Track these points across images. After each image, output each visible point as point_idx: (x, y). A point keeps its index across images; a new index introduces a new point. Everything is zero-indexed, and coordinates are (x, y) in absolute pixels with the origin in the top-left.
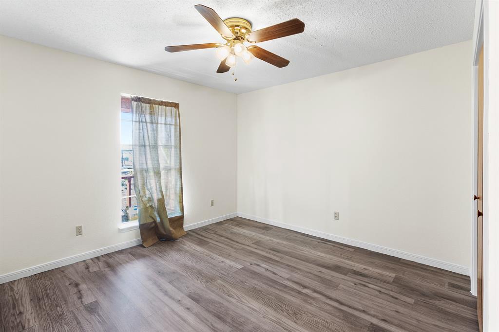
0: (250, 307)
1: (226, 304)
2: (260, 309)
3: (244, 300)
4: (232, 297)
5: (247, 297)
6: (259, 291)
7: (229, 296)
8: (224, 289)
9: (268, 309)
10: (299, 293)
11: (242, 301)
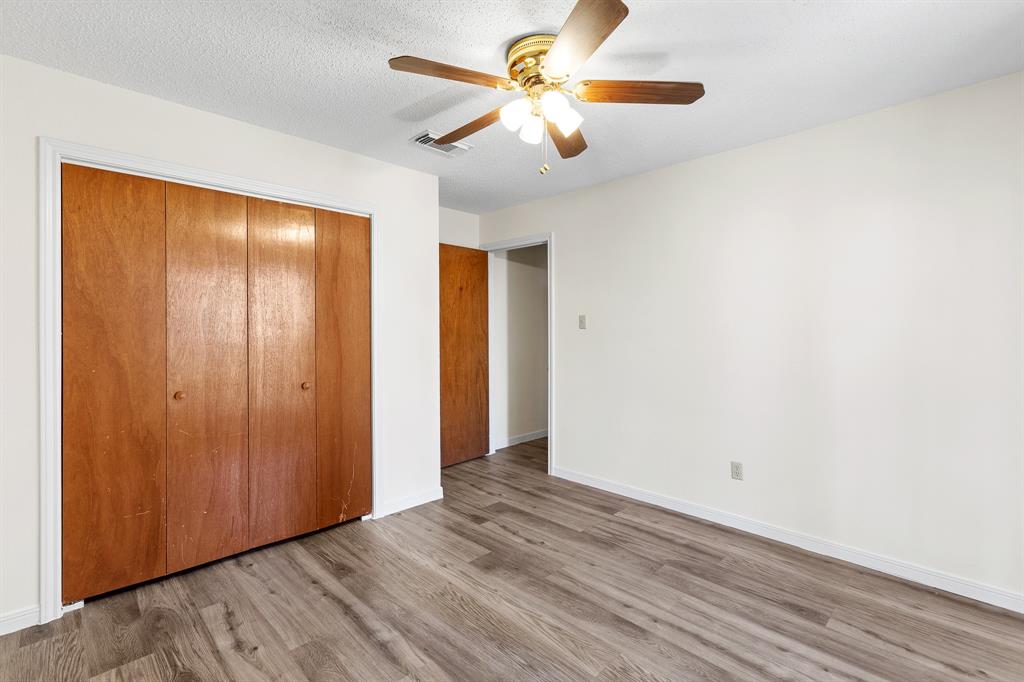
0: (516, 605)
1: (561, 613)
2: (499, 602)
3: (528, 619)
4: (552, 626)
5: (521, 624)
6: (492, 639)
7: (559, 629)
8: (573, 646)
9: (486, 602)
10: (408, 631)
11: (531, 616)
